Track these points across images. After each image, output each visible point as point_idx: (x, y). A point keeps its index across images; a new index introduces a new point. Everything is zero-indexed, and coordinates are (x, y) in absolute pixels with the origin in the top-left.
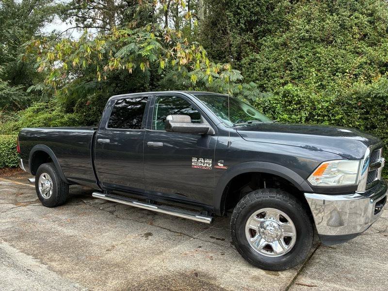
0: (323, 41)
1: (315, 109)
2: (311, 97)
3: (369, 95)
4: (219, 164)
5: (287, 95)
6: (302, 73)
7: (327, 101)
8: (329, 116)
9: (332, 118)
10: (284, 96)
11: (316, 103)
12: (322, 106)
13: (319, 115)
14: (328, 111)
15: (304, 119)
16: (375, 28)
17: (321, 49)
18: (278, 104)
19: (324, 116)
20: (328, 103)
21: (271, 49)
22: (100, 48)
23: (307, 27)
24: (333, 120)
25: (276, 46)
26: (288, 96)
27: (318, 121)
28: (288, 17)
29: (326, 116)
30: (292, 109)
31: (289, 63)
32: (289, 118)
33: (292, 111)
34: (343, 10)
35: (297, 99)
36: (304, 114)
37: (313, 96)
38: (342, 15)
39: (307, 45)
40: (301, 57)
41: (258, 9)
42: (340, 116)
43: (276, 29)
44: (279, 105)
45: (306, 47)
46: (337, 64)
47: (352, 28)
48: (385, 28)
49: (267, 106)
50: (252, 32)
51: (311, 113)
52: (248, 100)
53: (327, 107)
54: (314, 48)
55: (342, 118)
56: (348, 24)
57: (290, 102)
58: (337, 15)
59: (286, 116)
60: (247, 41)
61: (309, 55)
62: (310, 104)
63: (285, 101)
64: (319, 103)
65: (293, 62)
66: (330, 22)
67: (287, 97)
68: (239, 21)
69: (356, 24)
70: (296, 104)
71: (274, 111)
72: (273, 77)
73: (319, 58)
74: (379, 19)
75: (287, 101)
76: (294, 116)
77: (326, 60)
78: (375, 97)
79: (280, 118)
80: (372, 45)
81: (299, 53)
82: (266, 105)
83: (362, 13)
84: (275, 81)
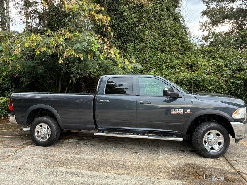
0: (160, 50)
3: (191, 79)
6: (152, 66)
16: (183, 47)
22: (62, 42)
25: (136, 50)
28: (141, 35)
31: (145, 60)
34: (169, 36)
38: (169, 38)
41: (124, 28)
46: (168, 62)
47: (173, 45)
48: (187, 47)
50: (121, 40)
54: (156, 53)
56: (171, 43)
58: (167, 37)
66: (164, 41)
69: (175, 43)
74: (184, 42)
78: (195, 80)
80: (182, 54)
83: (177, 38)
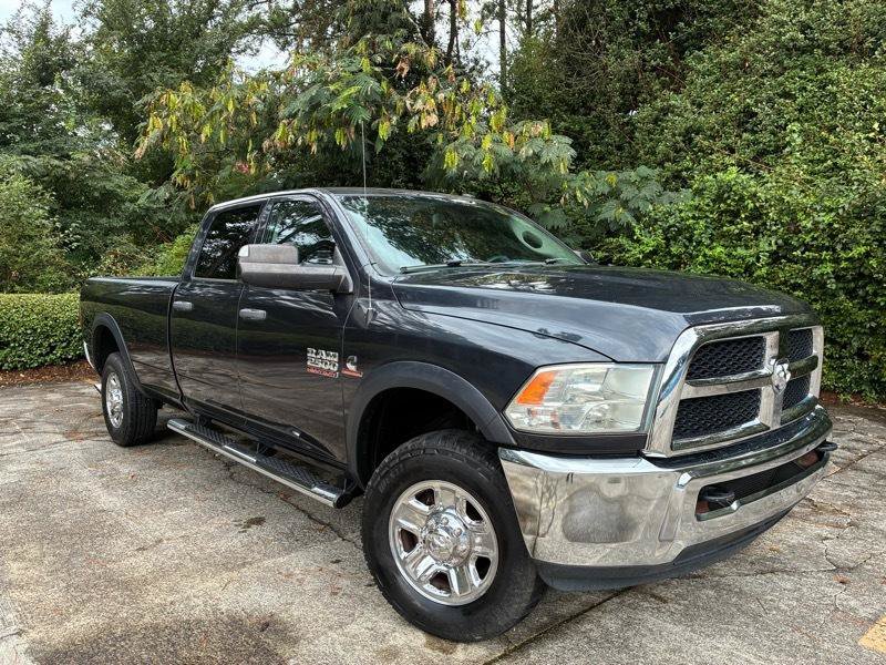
1: (797, 232)
2: (787, 199)
4: (349, 365)
5: (726, 195)
7: (831, 210)
8: (834, 250)
9: (843, 255)
10: (719, 199)
11: (800, 215)
12: (816, 224)
13: (807, 248)
14: (832, 237)
15: (764, 258)
17: (840, 73)
18: (699, 218)
19: (820, 249)
20: (833, 214)
21: (709, 79)
22: (254, 99)
23: (803, 17)
24: (846, 260)
26: (729, 198)
27: (807, 262)
29: (827, 249)
30: (737, 231)
31: (749, 114)
32: (729, 255)
33: (739, 237)
35: (751, 205)
36: (766, 245)
37: (795, 196)
39: (804, 63)
40: (787, 95)
42: (863, 249)
43: (729, 26)
44: (702, 222)
45: (802, 70)
49: (674, 226)
50: (666, 39)
51: (786, 242)
52: (630, 210)
53: (830, 225)
55: (868, 255)
57: (736, 214)
59: (719, 249)
60: (653, 63)
61: (809, 88)
62: (786, 219)
63: (721, 213)
64: (808, 215)
65: (762, 110)
67: (724, 201)
68: (633, 16)
70: (749, 219)
71: (692, 236)
72: (707, 152)
73: (834, 94)
75: (726, 211)
76: (741, 251)
77: (852, 99)
79: (705, 255)
81: (781, 84)
82: (671, 221)
84: (711, 161)
